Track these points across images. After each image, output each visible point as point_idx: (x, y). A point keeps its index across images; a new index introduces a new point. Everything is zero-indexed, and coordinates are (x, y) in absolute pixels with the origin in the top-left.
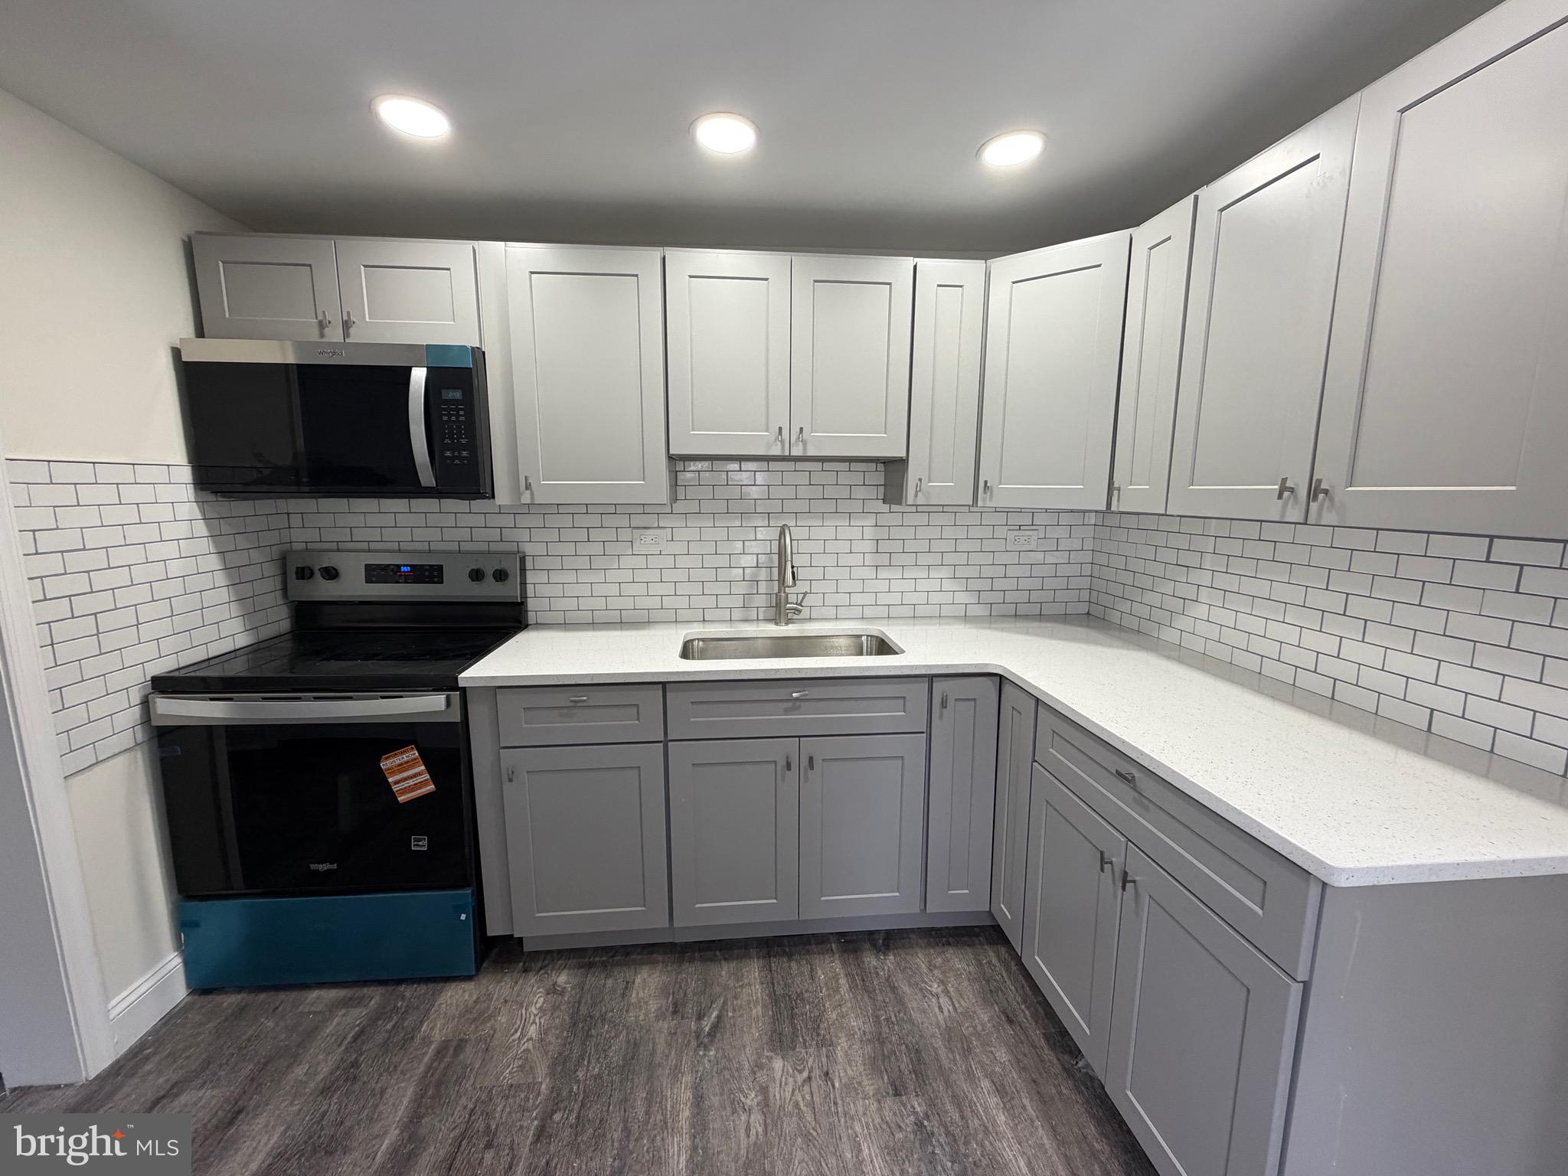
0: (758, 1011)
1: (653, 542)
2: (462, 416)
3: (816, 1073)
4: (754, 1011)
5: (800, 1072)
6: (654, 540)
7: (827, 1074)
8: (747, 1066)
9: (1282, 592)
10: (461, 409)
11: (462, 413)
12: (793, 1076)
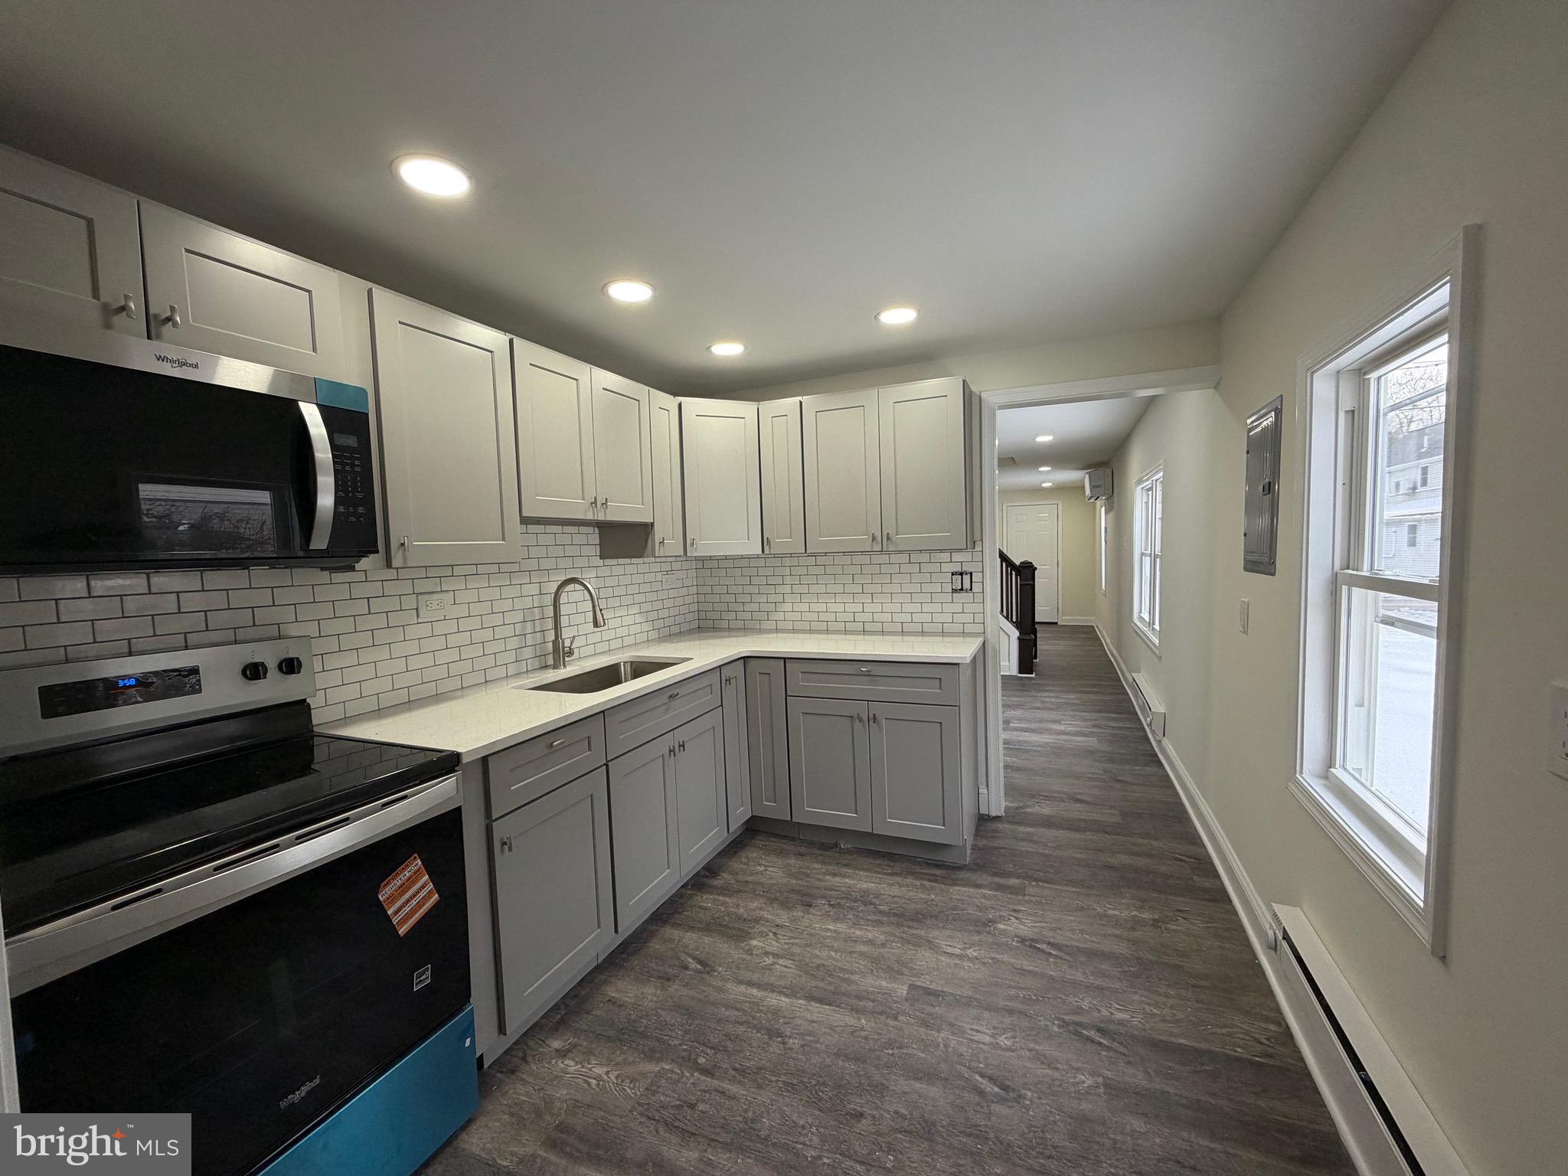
0: (707, 940)
1: (438, 607)
2: (358, 466)
3: (774, 930)
4: (706, 941)
5: (768, 935)
6: (440, 604)
7: (778, 926)
8: (744, 956)
9: (831, 588)
10: (357, 459)
11: (357, 462)
12: (768, 939)
